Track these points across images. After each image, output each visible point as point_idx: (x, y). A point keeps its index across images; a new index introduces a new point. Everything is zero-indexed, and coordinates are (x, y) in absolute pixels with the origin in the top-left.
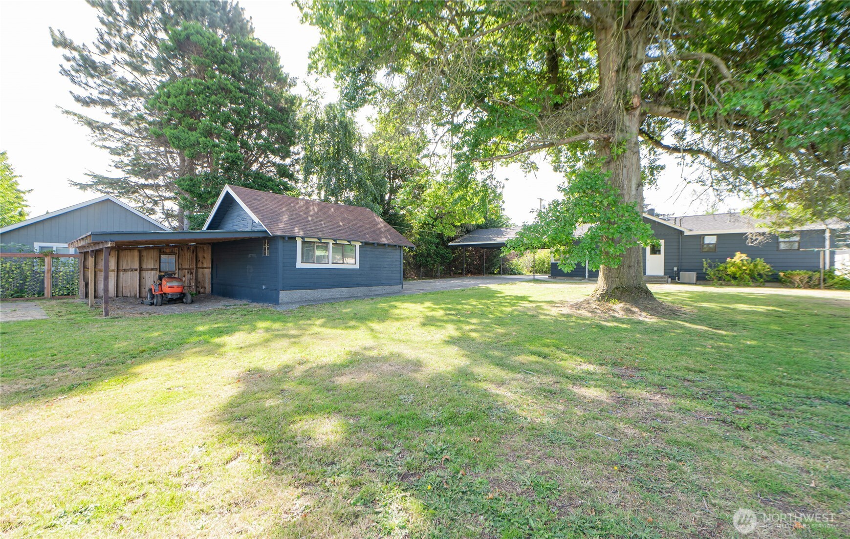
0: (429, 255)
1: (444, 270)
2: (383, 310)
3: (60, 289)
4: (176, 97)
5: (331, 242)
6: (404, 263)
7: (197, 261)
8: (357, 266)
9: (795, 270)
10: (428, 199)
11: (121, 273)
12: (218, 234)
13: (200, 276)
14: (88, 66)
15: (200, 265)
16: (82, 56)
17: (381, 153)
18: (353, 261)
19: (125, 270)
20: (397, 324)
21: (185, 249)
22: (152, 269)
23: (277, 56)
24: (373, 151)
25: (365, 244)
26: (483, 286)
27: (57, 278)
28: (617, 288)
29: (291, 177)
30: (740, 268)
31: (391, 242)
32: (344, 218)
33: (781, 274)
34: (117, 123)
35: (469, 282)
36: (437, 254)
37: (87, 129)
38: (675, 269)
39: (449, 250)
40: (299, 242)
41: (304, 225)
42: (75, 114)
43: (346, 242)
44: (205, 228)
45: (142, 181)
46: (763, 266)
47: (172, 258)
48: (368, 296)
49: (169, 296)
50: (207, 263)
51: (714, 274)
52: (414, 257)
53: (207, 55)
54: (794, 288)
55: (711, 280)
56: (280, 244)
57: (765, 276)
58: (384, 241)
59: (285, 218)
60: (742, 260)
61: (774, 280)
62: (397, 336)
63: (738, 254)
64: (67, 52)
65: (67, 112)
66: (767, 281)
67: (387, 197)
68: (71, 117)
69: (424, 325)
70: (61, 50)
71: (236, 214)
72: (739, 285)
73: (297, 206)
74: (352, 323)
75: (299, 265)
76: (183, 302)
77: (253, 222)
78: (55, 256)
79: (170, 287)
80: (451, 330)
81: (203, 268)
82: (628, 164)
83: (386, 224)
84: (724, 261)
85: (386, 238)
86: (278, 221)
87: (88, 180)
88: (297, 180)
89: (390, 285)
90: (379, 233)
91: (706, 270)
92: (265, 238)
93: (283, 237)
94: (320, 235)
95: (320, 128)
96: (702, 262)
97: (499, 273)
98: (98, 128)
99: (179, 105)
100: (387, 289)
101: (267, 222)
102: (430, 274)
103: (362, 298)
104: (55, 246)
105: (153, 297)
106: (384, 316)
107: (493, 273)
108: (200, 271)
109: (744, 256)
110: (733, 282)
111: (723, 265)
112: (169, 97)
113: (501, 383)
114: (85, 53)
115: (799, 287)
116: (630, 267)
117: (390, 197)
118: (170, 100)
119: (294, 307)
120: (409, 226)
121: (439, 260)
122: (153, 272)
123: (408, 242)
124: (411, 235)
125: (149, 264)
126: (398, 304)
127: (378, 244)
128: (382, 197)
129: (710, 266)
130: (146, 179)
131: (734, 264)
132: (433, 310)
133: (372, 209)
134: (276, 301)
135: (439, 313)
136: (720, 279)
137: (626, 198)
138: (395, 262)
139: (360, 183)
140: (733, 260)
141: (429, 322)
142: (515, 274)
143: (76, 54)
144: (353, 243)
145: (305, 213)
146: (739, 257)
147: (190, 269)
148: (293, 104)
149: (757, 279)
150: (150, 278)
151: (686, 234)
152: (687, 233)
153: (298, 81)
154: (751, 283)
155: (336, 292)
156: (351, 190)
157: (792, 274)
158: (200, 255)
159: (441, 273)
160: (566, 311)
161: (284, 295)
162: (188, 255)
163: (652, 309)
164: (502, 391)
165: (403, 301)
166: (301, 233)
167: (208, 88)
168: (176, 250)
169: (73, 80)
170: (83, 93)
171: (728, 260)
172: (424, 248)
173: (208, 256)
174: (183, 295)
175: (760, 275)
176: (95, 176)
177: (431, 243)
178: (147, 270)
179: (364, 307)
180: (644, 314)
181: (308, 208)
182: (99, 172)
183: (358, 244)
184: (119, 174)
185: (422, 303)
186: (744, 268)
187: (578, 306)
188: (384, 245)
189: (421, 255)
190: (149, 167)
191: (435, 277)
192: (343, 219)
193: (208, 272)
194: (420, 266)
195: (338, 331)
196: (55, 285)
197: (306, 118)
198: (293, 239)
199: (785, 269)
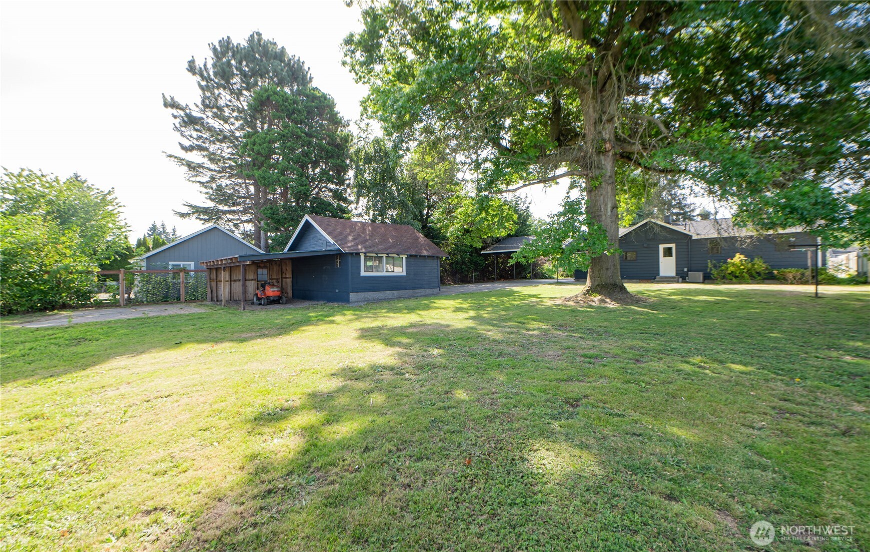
0: (463, 263)
1: (478, 276)
2: (425, 304)
3: (190, 296)
4: (260, 145)
5: (385, 256)
6: (441, 271)
7: (282, 273)
8: (404, 274)
9: (787, 268)
10: (459, 216)
11: (232, 283)
12: (296, 254)
13: (284, 284)
14: (191, 121)
15: (284, 276)
16: (186, 115)
17: (420, 177)
18: (401, 270)
19: (235, 281)
20: (435, 312)
21: (274, 263)
22: (252, 280)
23: (333, 103)
24: (414, 177)
25: (410, 257)
26: (508, 288)
27: (188, 288)
28: (598, 285)
29: (345, 200)
30: (739, 267)
31: (430, 255)
32: (392, 235)
33: (775, 272)
34: (208, 164)
35: (499, 286)
36: (471, 261)
37: (185, 168)
38: (686, 270)
39: (482, 258)
40: (362, 256)
41: (364, 242)
42: (176, 157)
43: (396, 256)
44: (286, 250)
45: (226, 208)
46: (760, 265)
47: (265, 271)
48: (413, 297)
49: (272, 299)
50: (289, 275)
51: (718, 274)
52: (451, 264)
53: (282, 110)
54: (787, 284)
55: (716, 279)
56: (350, 258)
57: (762, 275)
58: (424, 252)
59: (350, 238)
60: (741, 261)
61: (769, 278)
62: (436, 317)
63: (738, 255)
64: (174, 111)
65: (170, 156)
66: (764, 279)
67: (425, 212)
68: (172, 159)
69: (454, 311)
70: (171, 111)
71: (312, 236)
72: (740, 283)
73: (357, 228)
74: (405, 311)
75: (363, 273)
76: (279, 303)
77: (327, 242)
78: (185, 271)
79: (273, 291)
80: (472, 313)
81: (286, 278)
82: (604, 193)
83: (426, 239)
84: (726, 262)
85: (426, 250)
86: (347, 241)
87: (186, 210)
88: (351, 202)
89: (430, 288)
90: (420, 246)
91: (711, 270)
92: (337, 254)
93: (351, 254)
94: (376, 251)
95: (368, 159)
96: (707, 263)
97: (530, 278)
98: (194, 168)
99: (263, 152)
100: (428, 291)
101: (339, 242)
102: (465, 280)
103: (409, 298)
104: (182, 263)
105: (259, 299)
106: (427, 307)
107: (525, 278)
108: (284, 280)
109: (742, 257)
110: (734, 280)
111: (725, 265)
112: (254, 145)
113: (490, 331)
114: (188, 111)
115: (792, 283)
116: (607, 269)
117: (428, 213)
118: (255, 148)
119: (362, 304)
120: (445, 238)
121: (472, 266)
122: (253, 282)
123: (444, 253)
124: (448, 245)
125: (250, 276)
126: (436, 301)
127: (420, 256)
128: (421, 213)
129: (715, 267)
130: (229, 206)
131: (734, 265)
132: (462, 304)
133: (412, 225)
134: (347, 300)
135: (465, 306)
136: (724, 277)
137: (604, 218)
138: (433, 269)
139: (403, 205)
140: (733, 261)
141: (457, 310)
142: (546, 278)
143: (182, 113)
144: (401, 256)
145: (363, 233)
146: (738, 258)
147: (277, 279)
148: (347, 141)
149: (755, 276)
150: (251, 286)
151: (693, 238)
152: (695, 237)
153: (351, 123)
154: (750, 281)
155: (389, 294)
156: (395, 209)
157: (784, 272)
158: (284, 268)
159: (475, 279)
160: (558, 302)
161: (353, 296)
162: (275, 268)
163: (621, 299)
164: (490, 333)
165: (440, 299)
166: (364, 250)
167: (284, 136)
168: (268, 265)
169: (182, 135)
170: (187, 143)
171: (729, 260)
172: (459, 257)
173: (289, 269)
174: (280, 298)
175: (759, 274)
176: (191, 206)
177: (466, 252)
178: (249, 280)
179: (412, 303)
180: (613, 303)
181: (365, 229)
182: (194, 203)
183: (404, 257)
184: (210, 204)
185: (454, 300)
186: (742, 267)
187: (569, 300)
188: (425, 256)
189: (457, 263)
190: (231, 196)
191: (470, 282)
192: (392, 237)
193: (289, 281)
194: (456, 273)
195: (398, 315)
196: (187, 293)
197: (358, 152)
198: (358, 254)
199: (777, 267)
